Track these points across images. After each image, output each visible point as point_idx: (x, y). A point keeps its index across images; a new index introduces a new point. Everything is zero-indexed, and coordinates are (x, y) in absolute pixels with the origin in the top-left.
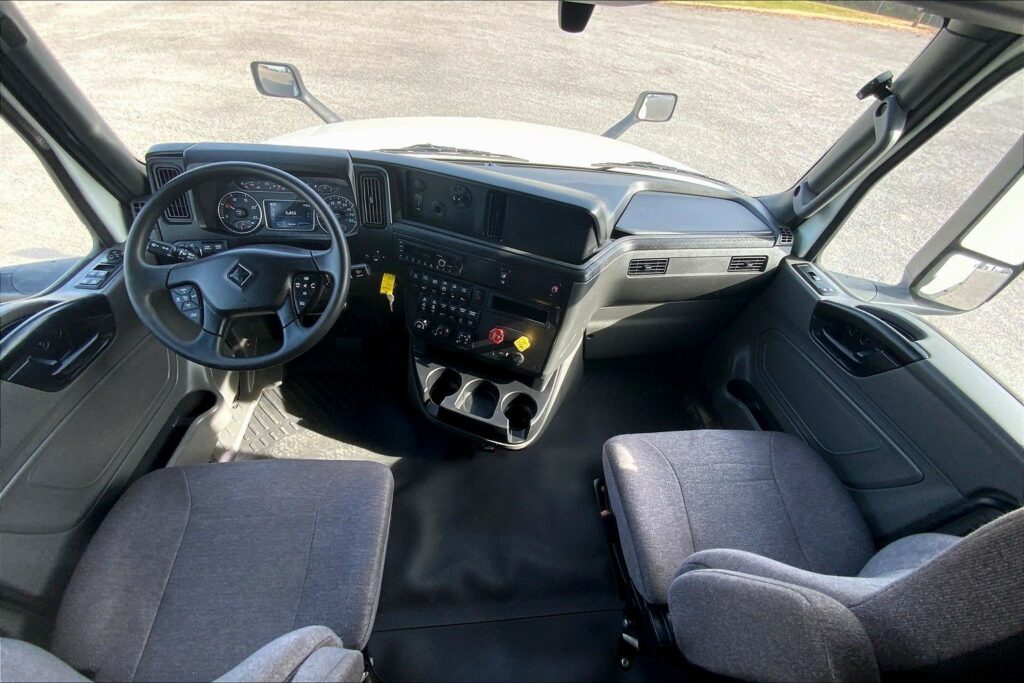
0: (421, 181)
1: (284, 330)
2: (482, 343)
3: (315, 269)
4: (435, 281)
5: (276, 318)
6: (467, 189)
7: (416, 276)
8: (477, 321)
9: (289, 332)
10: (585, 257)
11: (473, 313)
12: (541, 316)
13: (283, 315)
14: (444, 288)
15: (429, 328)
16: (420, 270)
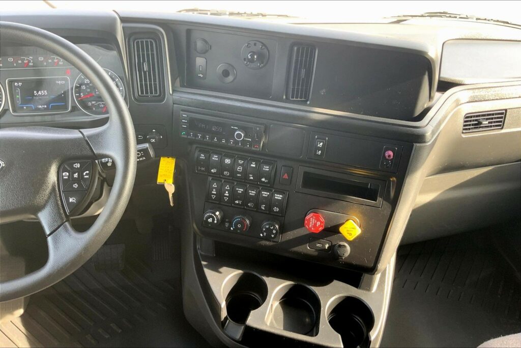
0: (206, 42)
1: (50, 239)
2: (291, 235)
3: (90, 153)
4: (228, 161)
5: (39, 225)
6: (263, 44)
7: (202, 156)
8: (285, 207)
9: (56, 242)
10: (418, 112)
11: (278, 197)
12: (368, 193)
13: (45, 218)
14: (240, 169)
15: (222, 221)
16: (208, 148)
